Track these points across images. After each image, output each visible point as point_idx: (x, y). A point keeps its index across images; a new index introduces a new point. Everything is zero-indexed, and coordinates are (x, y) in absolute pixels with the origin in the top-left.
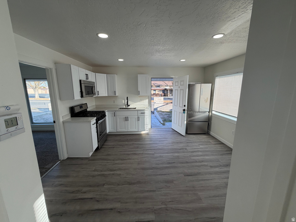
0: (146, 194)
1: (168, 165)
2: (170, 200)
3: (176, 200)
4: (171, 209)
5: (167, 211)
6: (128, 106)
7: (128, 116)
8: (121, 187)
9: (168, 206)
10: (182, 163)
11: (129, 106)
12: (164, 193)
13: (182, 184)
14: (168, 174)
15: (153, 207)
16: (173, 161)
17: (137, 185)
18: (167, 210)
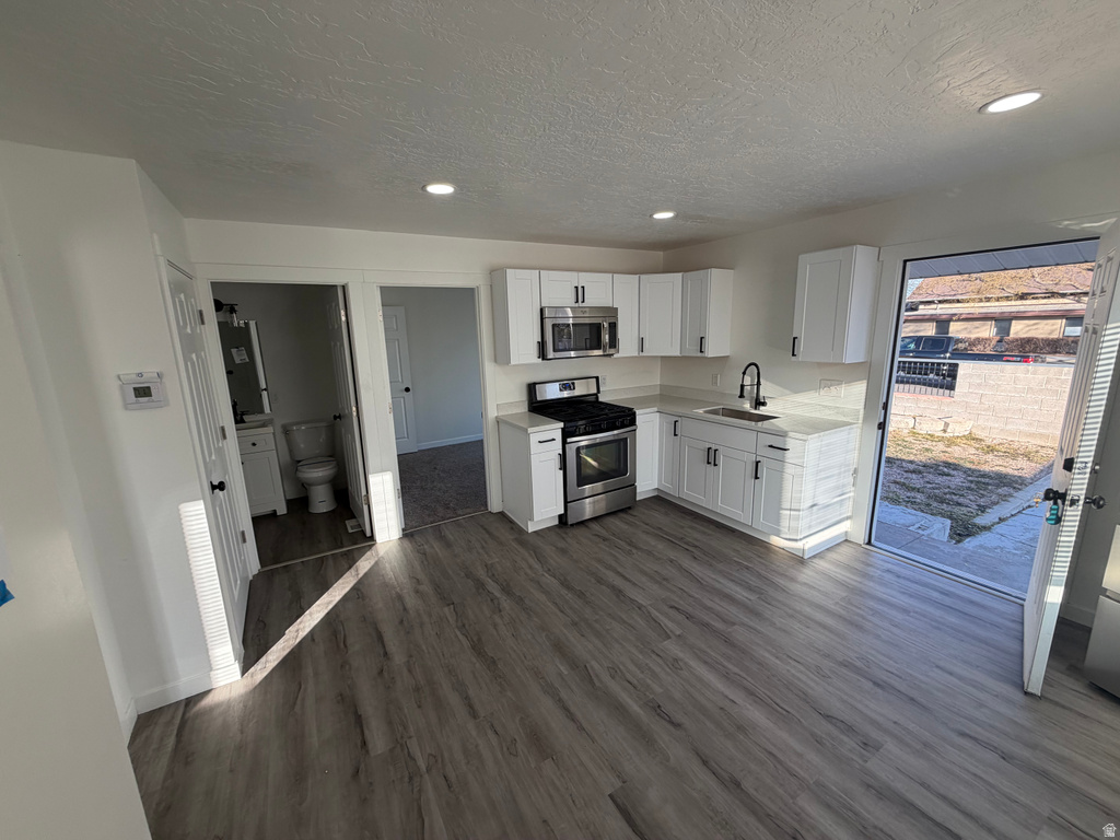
0: (454, 699)
1: (635, 708)
2: (452, 776)
3: (461, 797)
4: (415, 790)
5: (406, 779)
6: (759, 403)
7: (721, 449)
8: (456, 636)
9: (426, 776)
10: (705, 763)
11: (764, 404)
12: (477, 746)
13: (551, 796)
14: (581, 728)
15: (410, 737)
16: (679, 717)
17: (478, 665)
18: (411, 778)
